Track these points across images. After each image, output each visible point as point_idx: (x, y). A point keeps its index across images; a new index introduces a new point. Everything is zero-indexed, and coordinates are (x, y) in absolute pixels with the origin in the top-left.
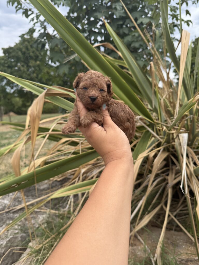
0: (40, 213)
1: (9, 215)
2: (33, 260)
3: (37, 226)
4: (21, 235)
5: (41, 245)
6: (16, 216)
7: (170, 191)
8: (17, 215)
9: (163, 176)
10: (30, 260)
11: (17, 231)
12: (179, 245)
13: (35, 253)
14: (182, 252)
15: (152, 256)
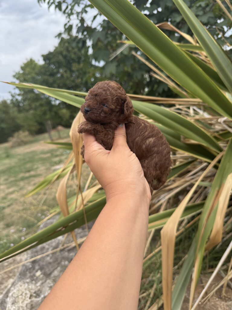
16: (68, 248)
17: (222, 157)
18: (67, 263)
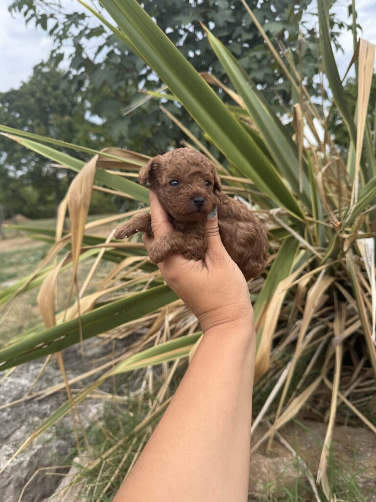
0: (90, 400)
1: (31, 406)
2: (84, 489)
3: (87, 425)
4: (57, 444)
5: (98, 461)
6: (44, 407)
7: (339, 351)
8: (46, 407)
9: (323, 323)
10: (79, 489)
11: (49, 436)
12: (359, 452)
13: (88, 475)
14: (367, 465)
15: (311, 474)
16: (38, 399)
17: (272, 261)
18: (36, 419)
